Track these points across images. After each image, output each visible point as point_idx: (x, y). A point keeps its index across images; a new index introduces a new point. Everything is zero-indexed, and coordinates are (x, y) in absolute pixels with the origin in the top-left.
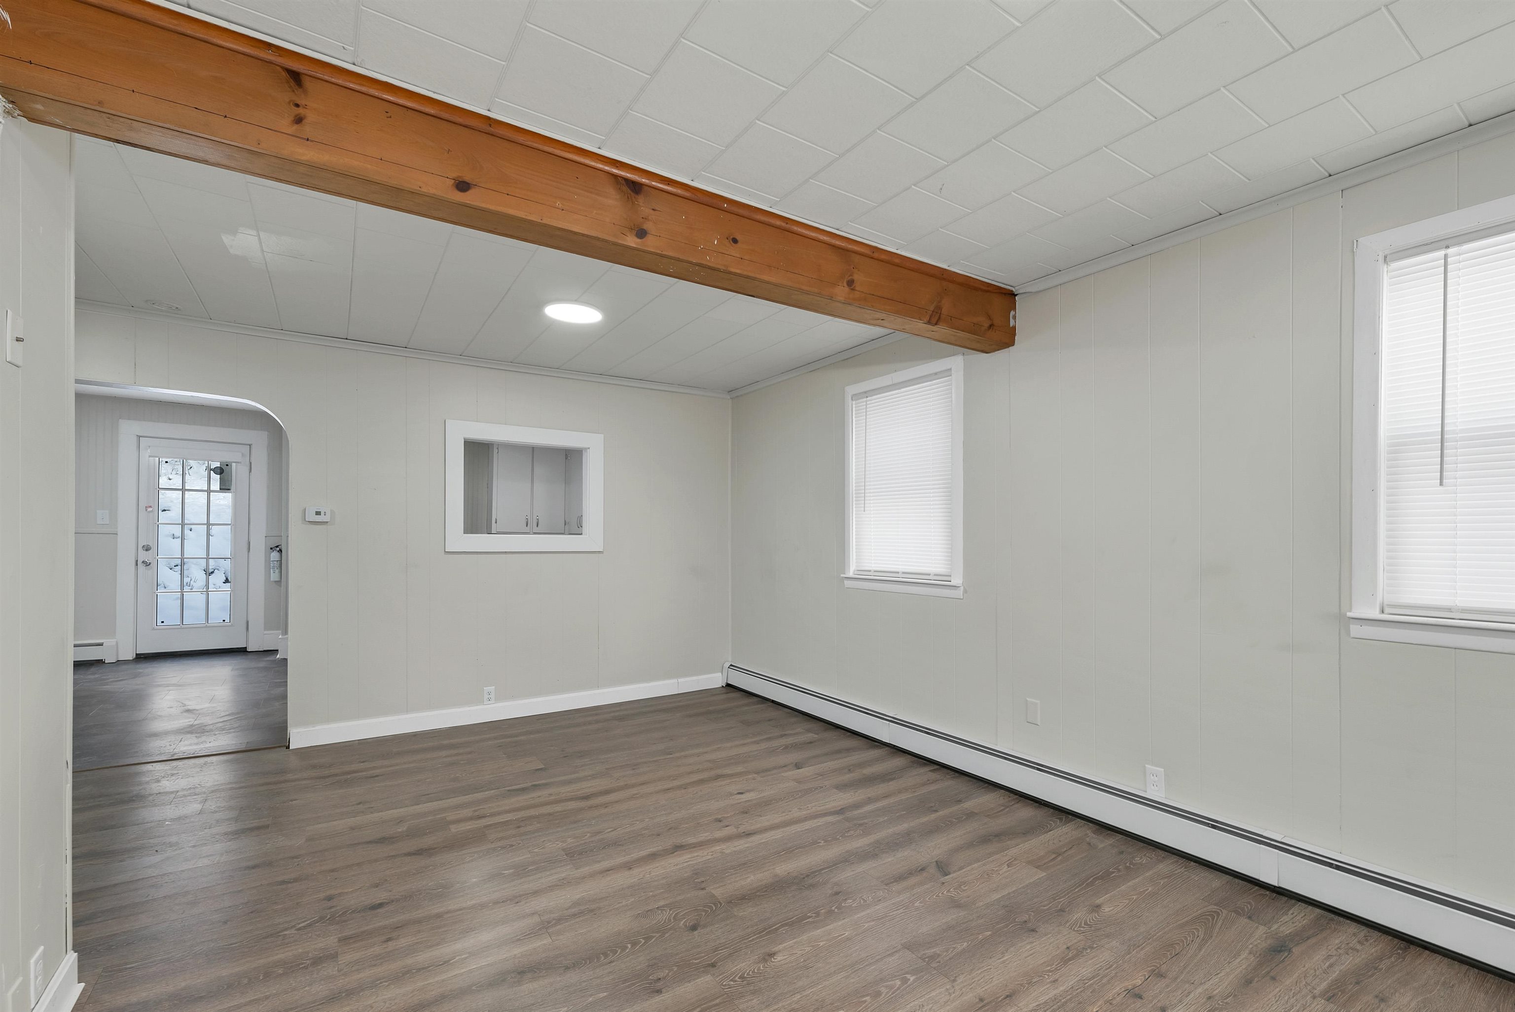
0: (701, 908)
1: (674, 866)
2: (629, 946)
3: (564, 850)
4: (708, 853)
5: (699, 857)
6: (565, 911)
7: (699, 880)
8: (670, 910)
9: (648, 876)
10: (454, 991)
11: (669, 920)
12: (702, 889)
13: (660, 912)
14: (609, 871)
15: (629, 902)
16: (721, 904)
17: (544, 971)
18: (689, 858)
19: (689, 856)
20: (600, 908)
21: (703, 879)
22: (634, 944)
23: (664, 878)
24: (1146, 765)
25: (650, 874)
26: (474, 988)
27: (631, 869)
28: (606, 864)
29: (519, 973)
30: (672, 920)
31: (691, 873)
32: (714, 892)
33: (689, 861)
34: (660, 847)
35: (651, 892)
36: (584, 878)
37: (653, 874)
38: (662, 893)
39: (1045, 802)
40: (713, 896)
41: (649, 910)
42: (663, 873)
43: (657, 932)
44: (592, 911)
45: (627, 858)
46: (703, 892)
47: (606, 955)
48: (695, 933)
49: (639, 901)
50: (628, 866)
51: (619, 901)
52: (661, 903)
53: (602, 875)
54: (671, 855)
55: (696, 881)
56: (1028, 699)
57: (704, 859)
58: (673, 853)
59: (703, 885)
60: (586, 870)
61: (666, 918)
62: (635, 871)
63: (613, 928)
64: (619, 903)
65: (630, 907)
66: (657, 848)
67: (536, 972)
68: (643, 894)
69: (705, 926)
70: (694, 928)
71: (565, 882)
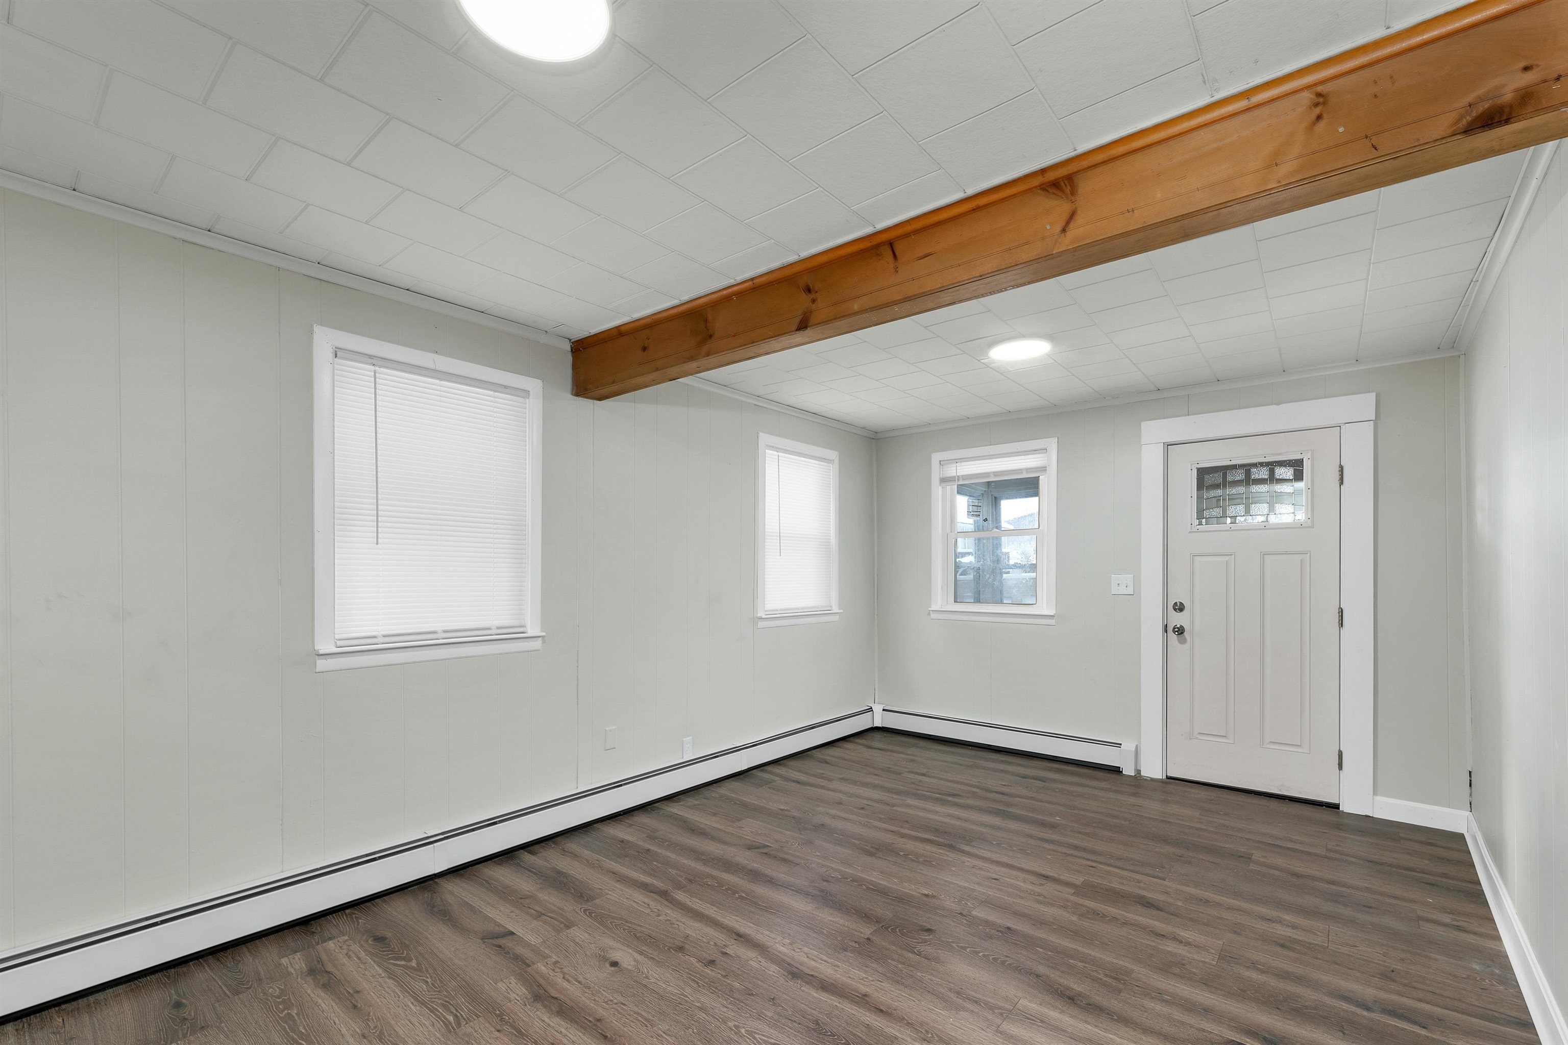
10: (1132, 1027)
17: (1055, 987)
24: (684, 739)
26: (1116, 1018)
29: (1073, 1000)
39: (624, 812)
56: (607, 729)
67: (1061, 991)
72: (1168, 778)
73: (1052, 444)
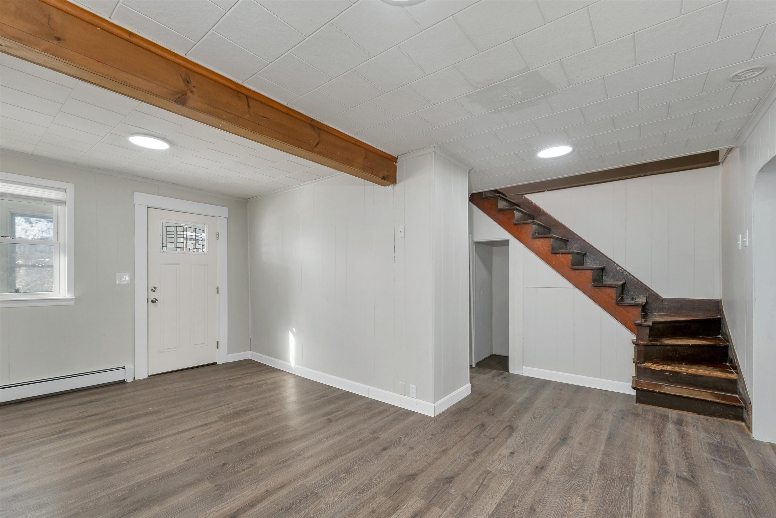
0: (219, 474)
1: (236, 499)
2: (255, 453)
3: (321, 497)
4: (209, 515)
5: (217, 510)
6: (293, 461)
7: (219, 491)
8: (237, 470)
9: (253, 488)
11: (237, 466)
12: (217, 485)
13: (243, 468)
14: (281, 487)
15: (261, 471)
16: (207, 478)
18: (225, 507)
19: (225, 509)
20: (276, 465)
21: (216, 492)
22: (253, 454)
23: (243, 489)
25: (253, 489)
27: (267, 491)
28: (285, 491)
30: (236, 466)
31: (224, 495)
32: (210, 485)
33: (225, 505)
34: (248, 514)
35: (250, 478)
36: (294, 480)
37: (250, 490)
38: (243, 479)
40: (210, 482)
41: (249, 468)
42: (244, 492)
43: (243, 460)
44: (280, 463)
45: (272, 498)
46: (217, 483)
47: (265, 448)
48: (223, 462)
49: (256, 472)
50: (269, 493)
51: (267, 470)
52: (242, 473)
53: (284, 483)
54: (239, 508)
55: (221, 490)
57: (213, 509)
58: (238, 510)
59: (216, 488)
60: (297, 484)
61: (239, 466)
62: (263, 490)
63: (266, 458)
64: (267, 469)
65: (260, 468)
66: (251, 512)
68: (255, 476)
69: (218, 466)
70: (224, 464)
71: (304, 475)
72: (149, 376)
73: (70, 187)
